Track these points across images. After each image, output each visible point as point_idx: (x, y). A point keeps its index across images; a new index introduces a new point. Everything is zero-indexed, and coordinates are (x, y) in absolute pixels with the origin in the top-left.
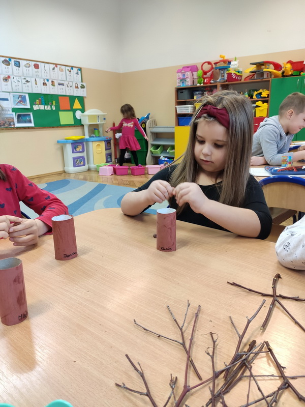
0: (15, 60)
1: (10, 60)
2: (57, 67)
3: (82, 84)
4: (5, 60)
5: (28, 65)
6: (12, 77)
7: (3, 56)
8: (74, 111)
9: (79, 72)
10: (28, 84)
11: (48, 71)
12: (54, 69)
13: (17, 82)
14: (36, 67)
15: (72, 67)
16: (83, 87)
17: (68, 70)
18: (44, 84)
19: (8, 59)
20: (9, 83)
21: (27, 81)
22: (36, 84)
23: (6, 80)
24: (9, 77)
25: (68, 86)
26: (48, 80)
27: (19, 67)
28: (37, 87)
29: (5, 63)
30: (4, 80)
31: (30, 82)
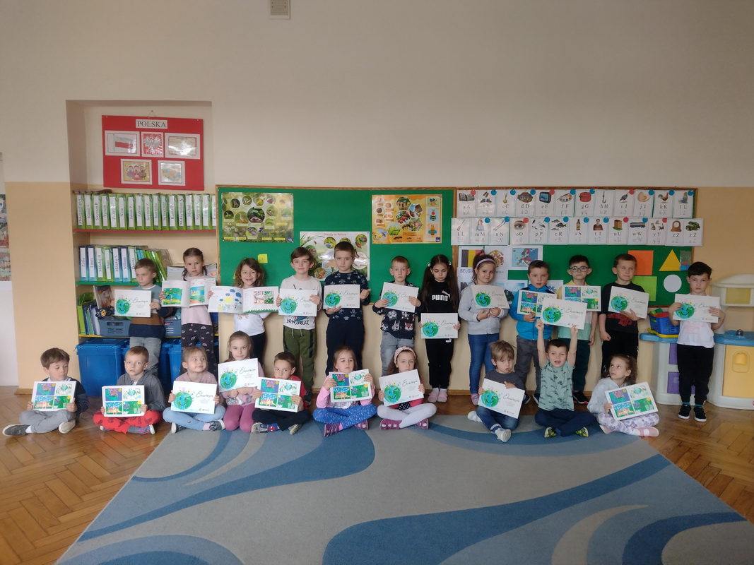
0: (543, 191)
1: (533, 192)
2: (632, 193)
3: (693, 221)
4: (524, 194)
5: (568, 197)
6: (531, 220)
7: (520, 188)
8: (661, 276)
9: (690, 198)
10: (561, 229)
11: (609, 202)
12: (624, 198)
13: (539, 227)
14: (585, 198)
15: (672, 190)
16: (693, 227)
17: (661, 196)
18: (597, 227)
19: (529, 191)
20: (525, 230)
21: (561, 225)
22: (578, 228)
23: (520, 226)
24: (526, 220)
25: (654, 228)
26: (606, 220)
27: (549, 202)
28: (578, 234)
29: (524, 198)
30: (517, 227)
31: (565, 225)
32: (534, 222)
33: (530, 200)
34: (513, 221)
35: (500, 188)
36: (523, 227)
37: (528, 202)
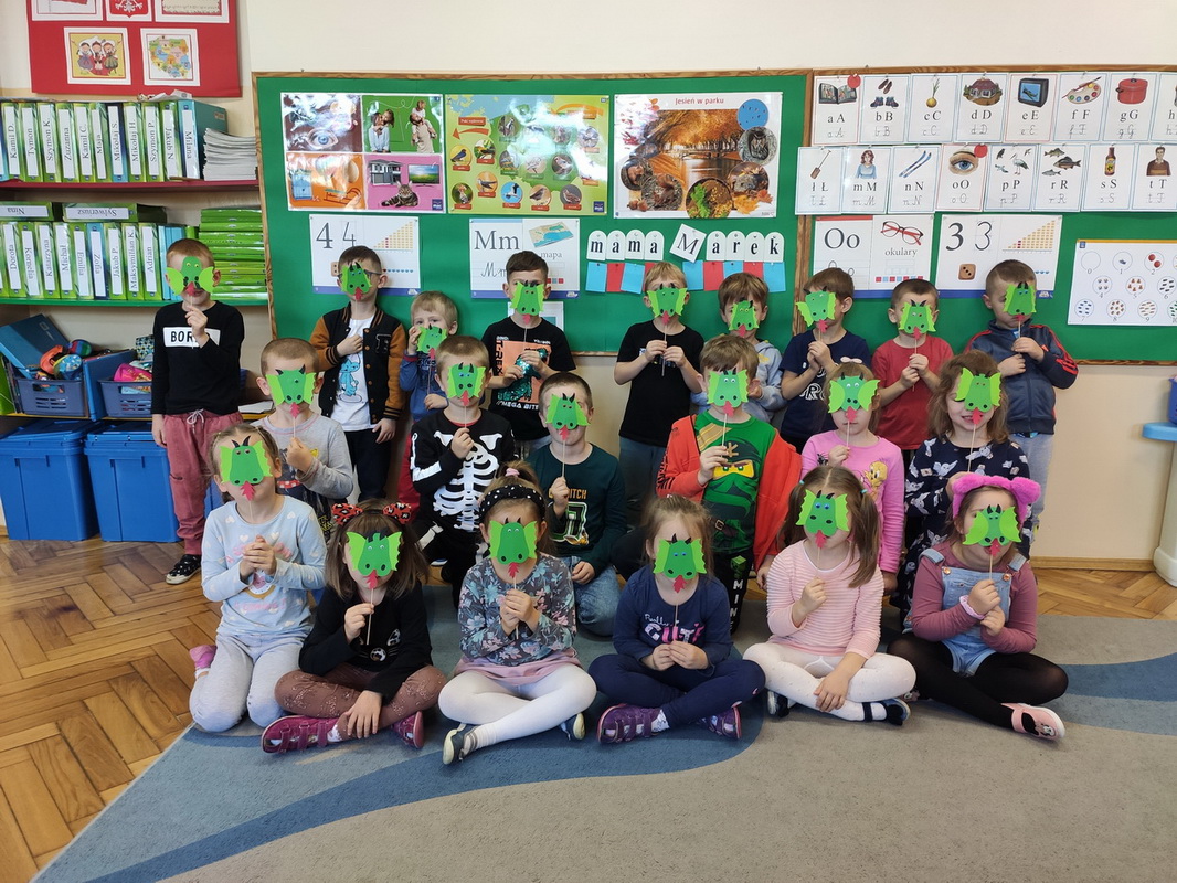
0: (1029, 75)
1: (1004, 79)
4: (981, 85)
5: (1089, 92)
6: (993, 151)
7: (972, 69)
10: (1067, 173)
13: (1012, 168)
14: (1132, 92)
18: (1157, 168)
19: (992, 77)
20: (975, 176)
21: (1067, 163)
22: (1110, 171)
23: (965, 163)
24: (981, 150)
27: (1039, 104)
28: (1108, 184)
29: (979, 94)
30: (958, 166)
31: (1078, 164)
32: (1001, 154)
33: (994, 100)
34: (950, 152)
35: (921, 68)
36: (971, 166)
37: (988, 104)
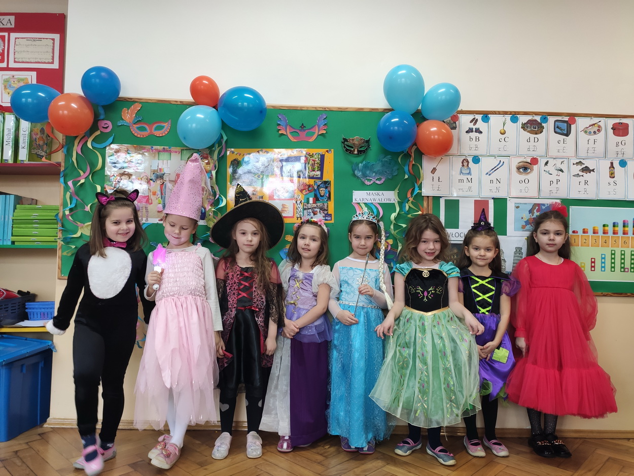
0: (560, 118)
1: (544, 119)
4: (531, 122)
5: (596, 129)
6: (542, 162)
7: (526, 113)
14: (621, 130)
19: (538, 118)
20: (533, 176)
21: (586, 170)
22: (612, 176)
23: (525, 169)
24: (535, 161)
27: (567, 135)
28: (612, 183)
29: (531, 128)
30: (521, 170)
31: (593, 170)
32: (547, 163)
33: (540, 131)
34: (515, 162)
35: (495, 112)
36: (529, 170)
37: (536, 134)
